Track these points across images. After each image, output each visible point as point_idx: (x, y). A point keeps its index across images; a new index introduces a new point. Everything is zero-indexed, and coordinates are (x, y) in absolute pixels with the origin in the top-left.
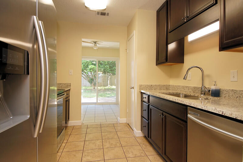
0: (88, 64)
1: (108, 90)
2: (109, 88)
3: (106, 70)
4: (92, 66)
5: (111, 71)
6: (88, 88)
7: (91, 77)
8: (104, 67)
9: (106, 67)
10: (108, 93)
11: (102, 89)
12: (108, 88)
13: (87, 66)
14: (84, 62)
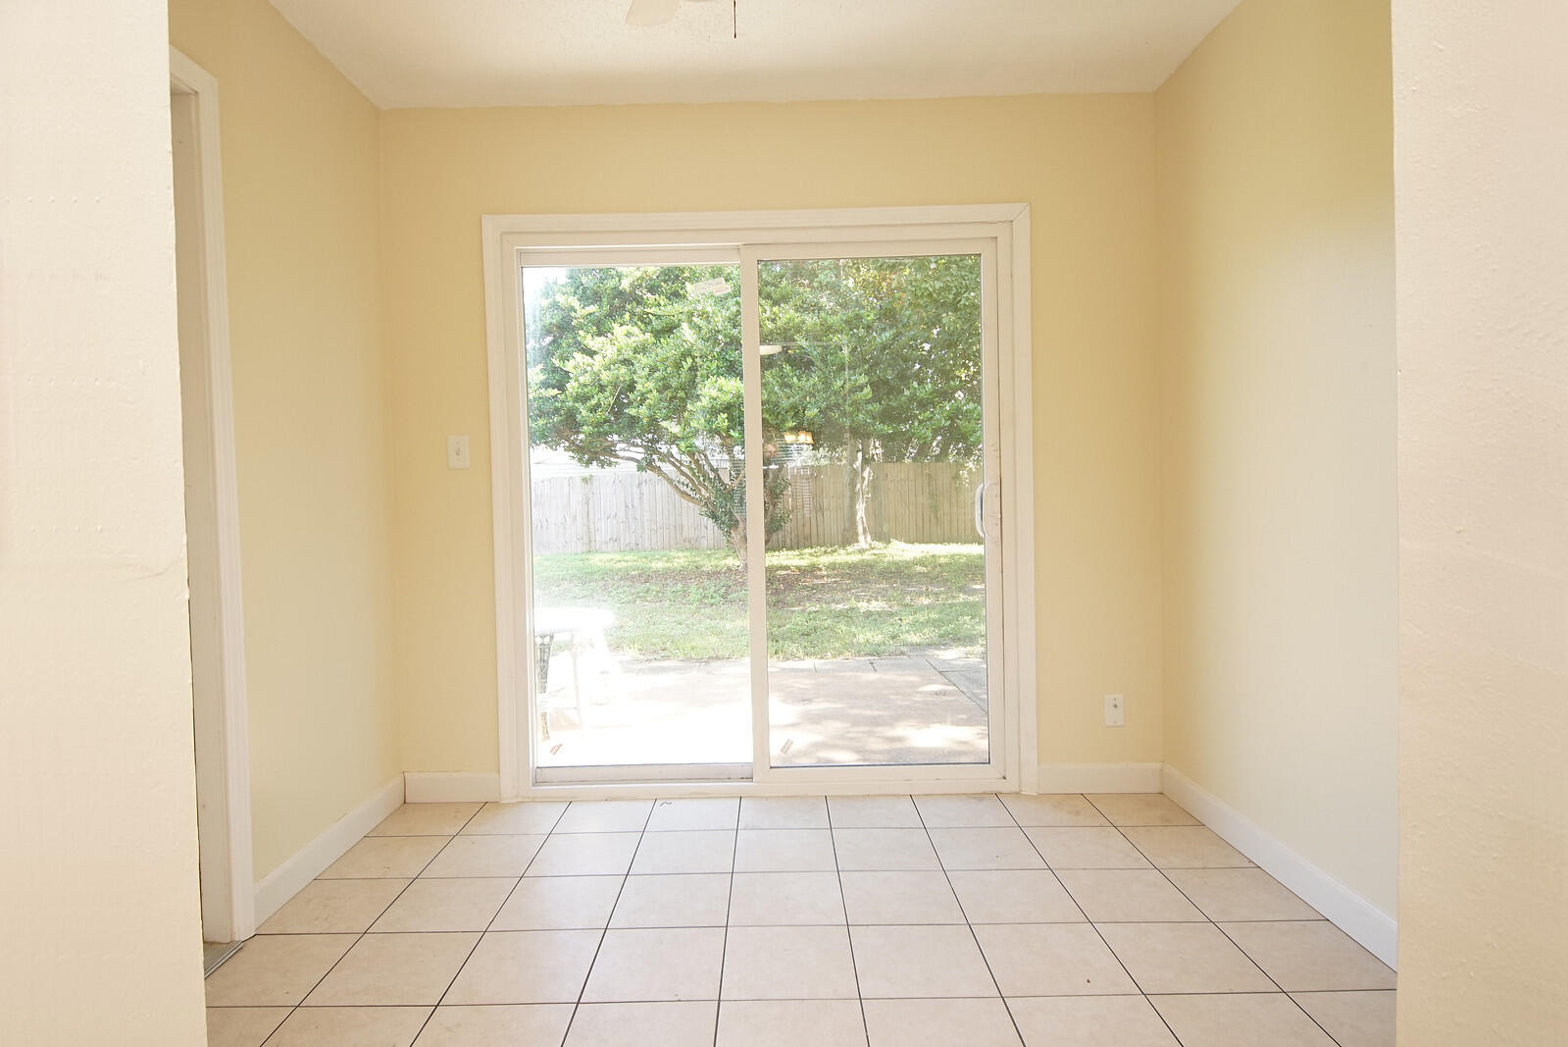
0: (693, 369)
1: (860, 575)
2: (867, 556)
3: (844, 414)
4: (722, 380)
5: (886, 416)
6: (708, 565)
7: (726, 480)
8: (827, 384)
9: (839, 383)
10: (863, 606)
11: (812, 570)
12: (855, 558)
13: (690, 389)
14: (663, 362)
